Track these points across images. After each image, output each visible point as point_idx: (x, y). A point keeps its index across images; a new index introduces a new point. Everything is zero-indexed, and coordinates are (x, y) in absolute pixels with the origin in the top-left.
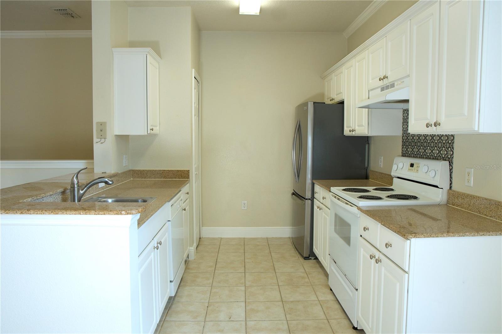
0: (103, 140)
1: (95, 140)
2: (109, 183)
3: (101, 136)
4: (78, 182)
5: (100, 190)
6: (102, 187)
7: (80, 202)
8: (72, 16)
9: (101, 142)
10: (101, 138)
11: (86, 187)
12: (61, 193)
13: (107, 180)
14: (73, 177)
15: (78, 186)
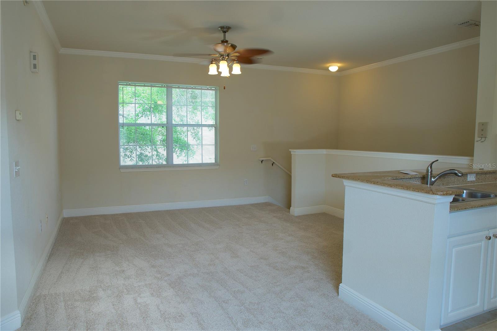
0: (483, 139)
1: (477, 138)
2: (458, 174)
3: (482, 135)
4: (431, 171)
5: (469, 184)
6: (471, 181)
7: (432, 185)
8: (476, 25)
9: (481, 141)
10: (482, 137)
11: (438, 176)
12: (420, 179)
13: (457, 172)
14: (428, 167)
15: (431, 174)
